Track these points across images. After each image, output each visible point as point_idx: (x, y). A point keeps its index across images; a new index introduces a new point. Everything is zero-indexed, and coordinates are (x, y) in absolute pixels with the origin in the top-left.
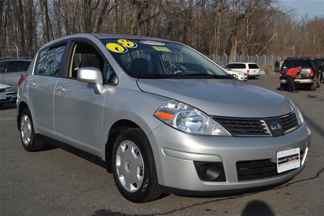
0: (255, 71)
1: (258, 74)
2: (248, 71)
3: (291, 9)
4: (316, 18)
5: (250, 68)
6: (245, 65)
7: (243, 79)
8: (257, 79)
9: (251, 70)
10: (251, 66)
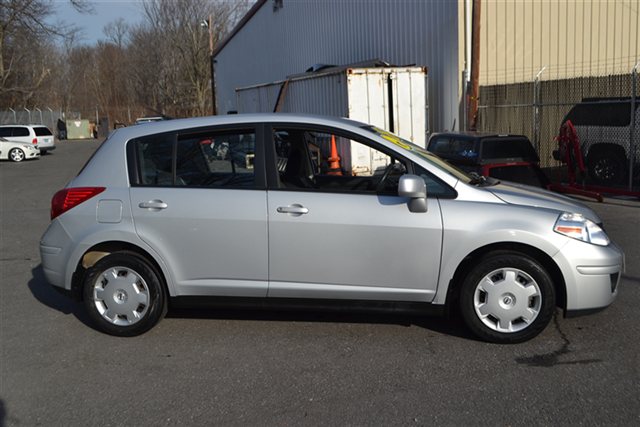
0: (46, 140)
1: (52, 145)
2: (35, 141)
3: (74, 27)
4: (100, 43)
5: (37, 135)
6: (27, 129)
7: (34, 156)
8: (49, 154)
9: (40, 139)
10: (40, 132)
